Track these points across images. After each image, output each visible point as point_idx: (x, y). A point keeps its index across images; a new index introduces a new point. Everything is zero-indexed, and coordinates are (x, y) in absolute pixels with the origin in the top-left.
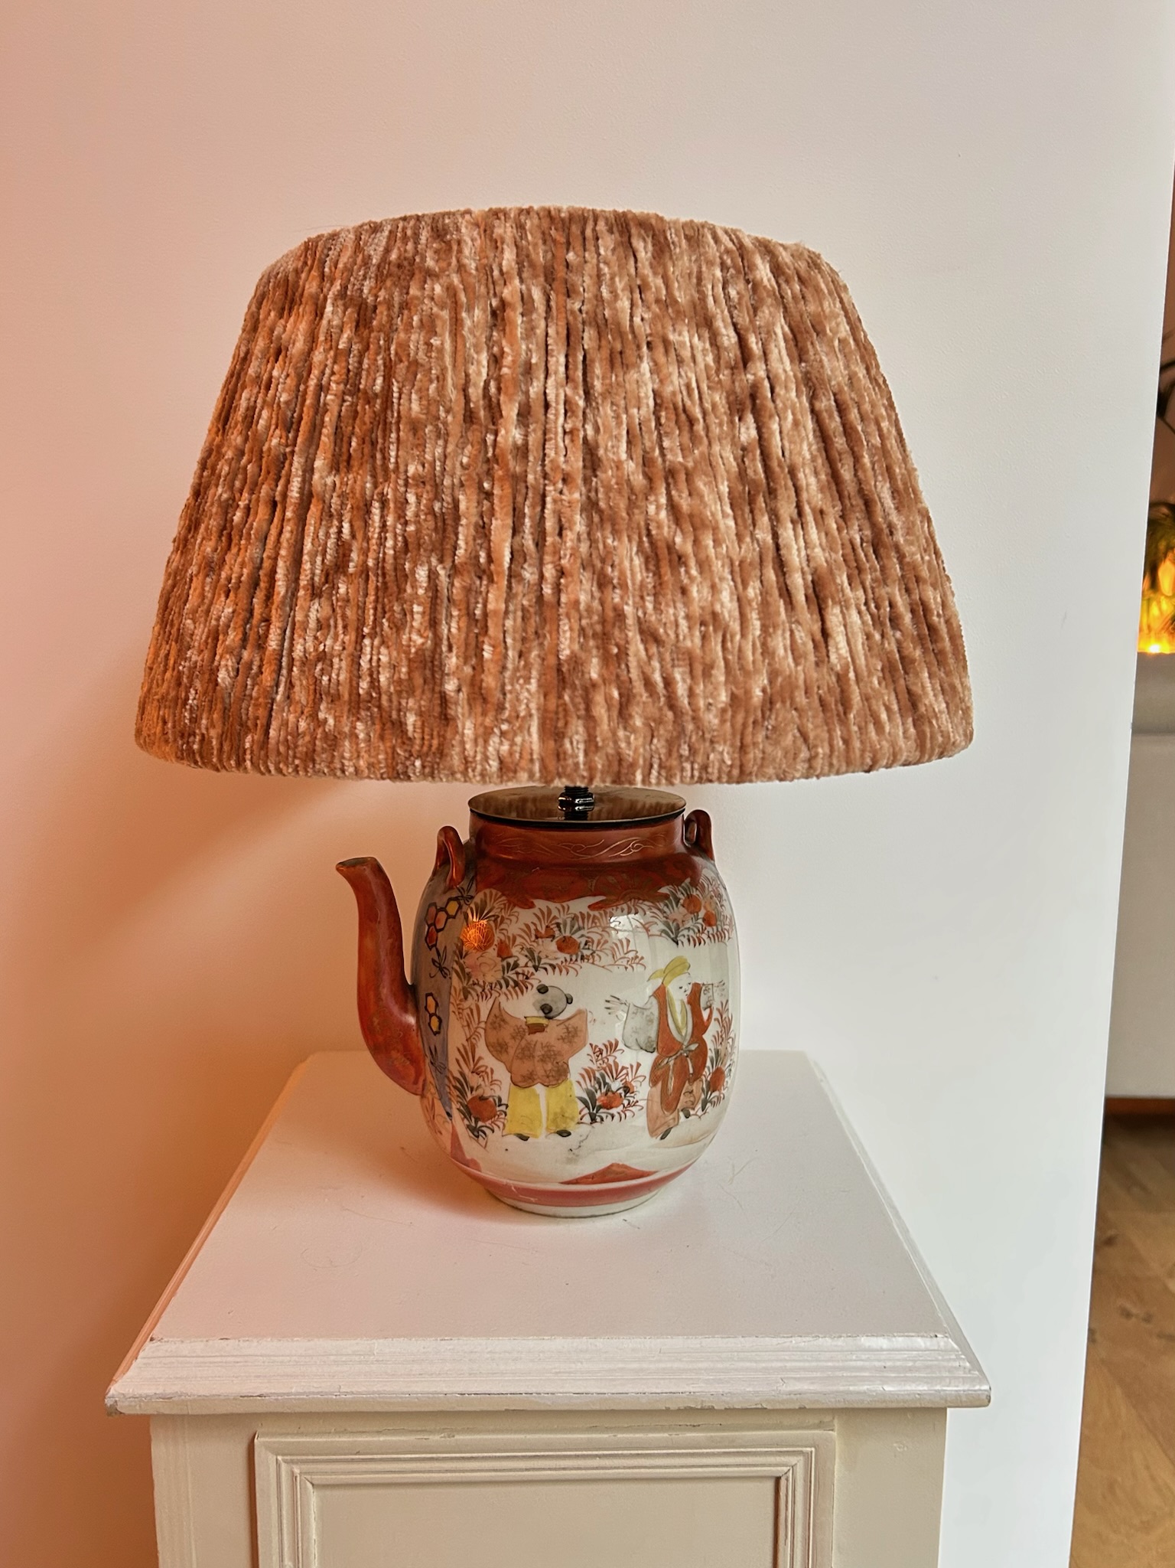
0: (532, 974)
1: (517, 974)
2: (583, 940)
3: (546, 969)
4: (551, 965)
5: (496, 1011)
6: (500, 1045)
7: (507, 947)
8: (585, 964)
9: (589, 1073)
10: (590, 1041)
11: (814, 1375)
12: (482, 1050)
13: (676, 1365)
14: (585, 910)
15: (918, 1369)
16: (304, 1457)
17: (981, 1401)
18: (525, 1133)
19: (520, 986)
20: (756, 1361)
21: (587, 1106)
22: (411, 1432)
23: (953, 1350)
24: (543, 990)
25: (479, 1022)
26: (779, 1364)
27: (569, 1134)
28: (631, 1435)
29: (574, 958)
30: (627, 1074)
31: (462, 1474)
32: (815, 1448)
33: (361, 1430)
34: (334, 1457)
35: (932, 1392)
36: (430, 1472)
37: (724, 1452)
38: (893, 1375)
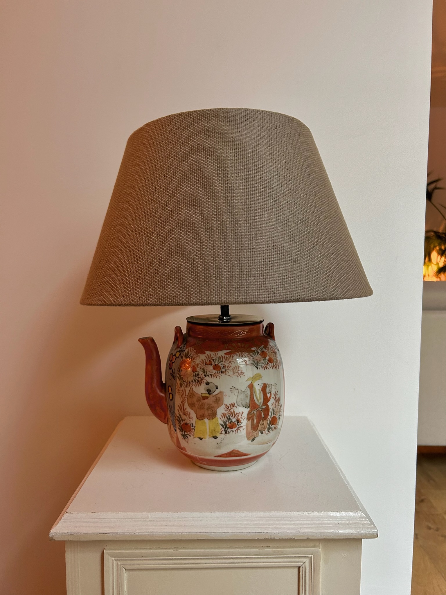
0: (204, 378)
1: (199, 378)
2: (222, 366)
3: (209, 376)
4: (211, 375)
5: (191, 391)
6: (192, 403)
7: (195, 368)
8: (223, 374)
9: (224, 415)
10: (224, 403)
11: (312, 526)
12: (186, 406)
13: (261, 522)
14: (223, 355)
15: (351, 524)
16: (122, 558)
17: (375, 536)
18: (201, 437)
19: (199, 382)
20: (290, 521)
21: (223, 427)
22: (162, 549)
23: (364, 517)
24: (208, 383)
25: (185, 396)
26: (299, 522)
27: (217, 438)
28: (245, 550)
29: (219, 372)
30: (238, 416)
31: (181, 565)
32: (313, 555)
33: (143, 548)
34: (133, 558)
35: (356, 532)
36: (169, 564)
37: (279, 557)
38: (341, 526)
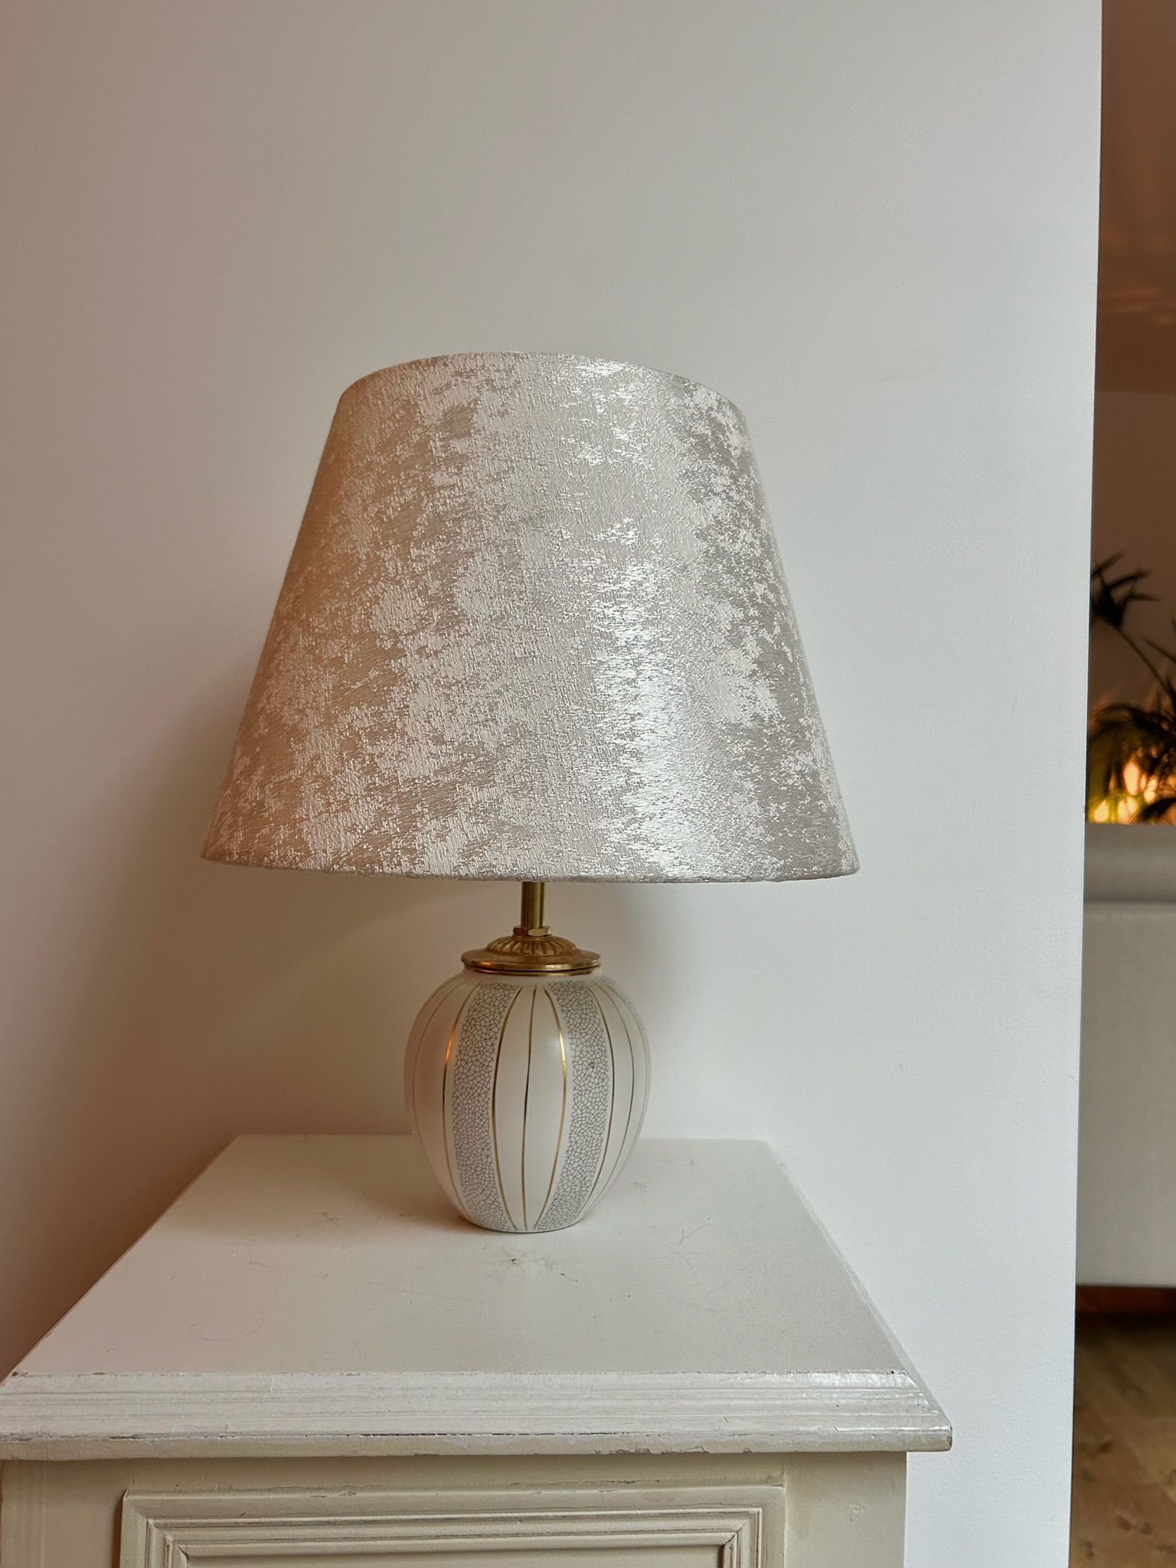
11: (761, 1414)
13: (608, 1403)
15: (874, 1409)
16: (180, 1521)
17: (944, 1444)
20: (697, 1400)
22: (308, 1489)
23: (911, 1388)
26: (723, 1402)
28: (558, 1492)
31: (363, 1543)
32: (763, 1509)
33: (249, 1487)
34: (215, 1521)
35: (890, 1432)
36: (325, 1539)
37: (661, 1514)
38: (846, 1414)
